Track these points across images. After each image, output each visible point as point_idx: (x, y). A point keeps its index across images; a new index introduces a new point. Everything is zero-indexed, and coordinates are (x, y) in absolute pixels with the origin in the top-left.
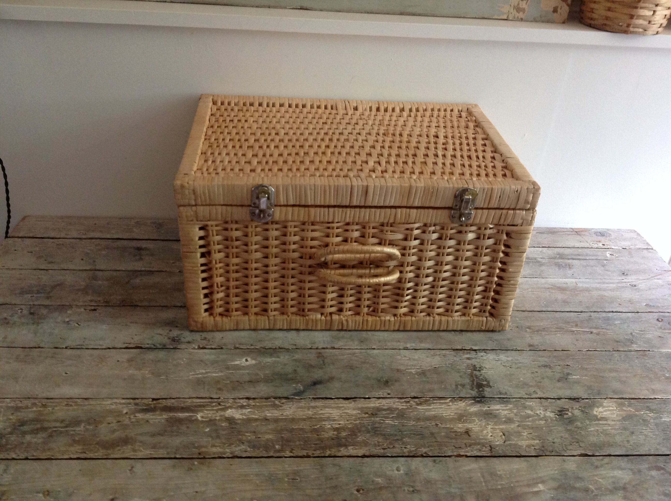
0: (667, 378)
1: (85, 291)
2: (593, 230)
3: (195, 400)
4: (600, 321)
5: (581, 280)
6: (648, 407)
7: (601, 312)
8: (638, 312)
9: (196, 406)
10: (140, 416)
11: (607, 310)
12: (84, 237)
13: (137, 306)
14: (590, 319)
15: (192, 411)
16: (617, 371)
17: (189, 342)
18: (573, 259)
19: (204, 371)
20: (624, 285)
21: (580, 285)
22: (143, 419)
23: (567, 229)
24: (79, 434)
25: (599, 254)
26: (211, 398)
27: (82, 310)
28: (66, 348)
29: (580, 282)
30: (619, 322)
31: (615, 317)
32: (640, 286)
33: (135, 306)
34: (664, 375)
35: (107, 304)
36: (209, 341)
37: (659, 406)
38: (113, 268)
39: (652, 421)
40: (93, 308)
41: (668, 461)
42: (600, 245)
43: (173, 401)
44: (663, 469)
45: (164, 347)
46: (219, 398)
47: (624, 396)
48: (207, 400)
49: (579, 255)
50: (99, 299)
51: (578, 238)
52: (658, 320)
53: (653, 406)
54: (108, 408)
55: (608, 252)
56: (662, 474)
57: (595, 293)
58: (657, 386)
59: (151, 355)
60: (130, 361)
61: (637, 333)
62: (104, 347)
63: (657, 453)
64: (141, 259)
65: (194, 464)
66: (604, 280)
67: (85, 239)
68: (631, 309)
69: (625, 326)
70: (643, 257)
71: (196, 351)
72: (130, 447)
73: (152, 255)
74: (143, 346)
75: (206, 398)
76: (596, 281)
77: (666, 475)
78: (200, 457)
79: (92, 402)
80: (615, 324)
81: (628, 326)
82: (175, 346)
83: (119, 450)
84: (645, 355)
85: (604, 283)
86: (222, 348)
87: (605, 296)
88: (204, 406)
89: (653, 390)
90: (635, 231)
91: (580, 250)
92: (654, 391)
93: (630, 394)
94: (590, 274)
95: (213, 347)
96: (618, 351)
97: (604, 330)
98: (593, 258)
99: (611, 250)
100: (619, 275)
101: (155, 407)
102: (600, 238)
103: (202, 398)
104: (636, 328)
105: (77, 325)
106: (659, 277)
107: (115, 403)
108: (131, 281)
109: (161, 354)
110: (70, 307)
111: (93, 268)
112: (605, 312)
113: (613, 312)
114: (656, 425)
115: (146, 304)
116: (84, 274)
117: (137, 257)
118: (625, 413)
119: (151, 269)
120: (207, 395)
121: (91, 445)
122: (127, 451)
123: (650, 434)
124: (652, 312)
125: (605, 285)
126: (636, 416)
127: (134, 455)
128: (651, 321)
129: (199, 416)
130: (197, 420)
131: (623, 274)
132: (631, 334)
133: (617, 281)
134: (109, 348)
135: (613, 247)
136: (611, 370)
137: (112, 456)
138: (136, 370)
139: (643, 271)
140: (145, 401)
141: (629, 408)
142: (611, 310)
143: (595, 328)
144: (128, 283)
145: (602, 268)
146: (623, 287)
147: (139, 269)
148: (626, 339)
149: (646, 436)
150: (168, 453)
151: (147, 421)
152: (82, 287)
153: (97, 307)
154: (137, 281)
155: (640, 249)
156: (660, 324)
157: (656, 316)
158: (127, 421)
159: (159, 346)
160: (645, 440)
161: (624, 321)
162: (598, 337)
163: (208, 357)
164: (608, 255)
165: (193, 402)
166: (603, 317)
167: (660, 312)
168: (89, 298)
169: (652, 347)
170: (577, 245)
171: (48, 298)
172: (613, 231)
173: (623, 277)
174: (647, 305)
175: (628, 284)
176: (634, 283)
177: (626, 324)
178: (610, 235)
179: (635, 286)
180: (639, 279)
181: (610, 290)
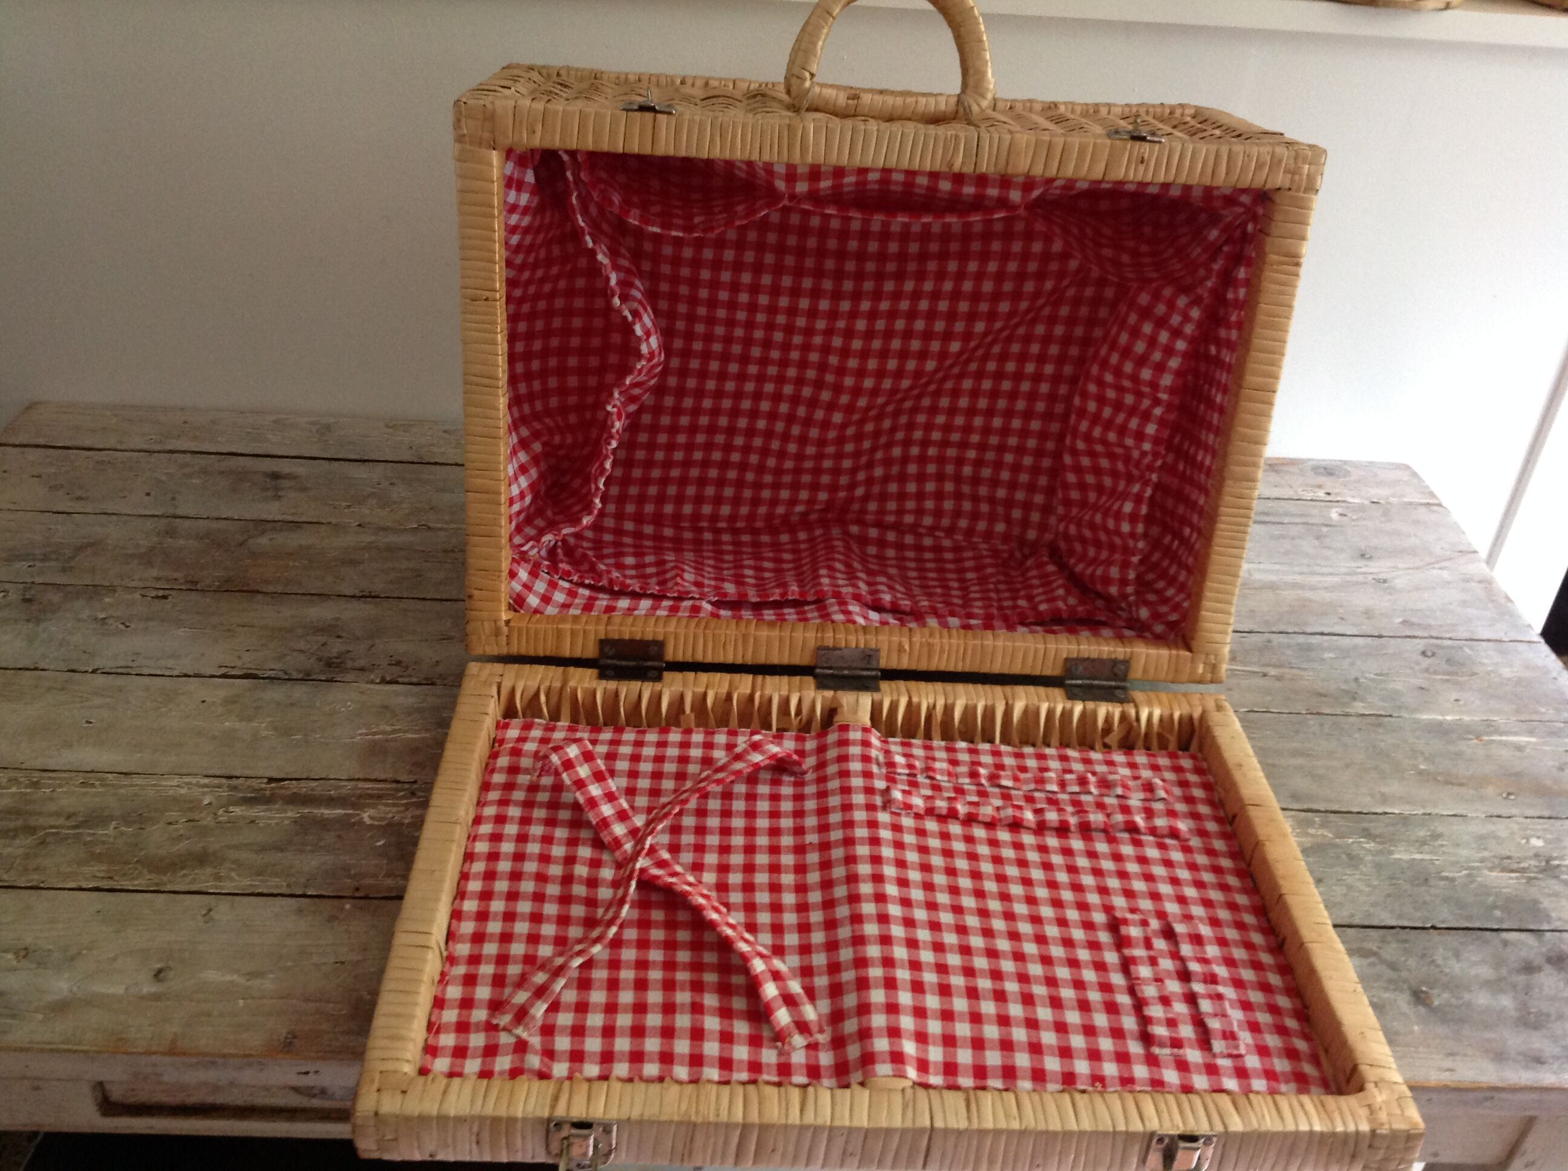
0: (1421, 773)
1: (147, 558)
2: (1310, 464)
3: (361, 785)
4: (1289, 652)
5: (1262, 566)
6: (1365, 830)
7: (1294, 633)
8: (1380, 637)
9: (360, 797)
10: (238, 811)
11: (1309, 630)
12: (157, 447)
13: (258, 592)
14: (1267, 646)
15: (354, 806)
16: (1309, 755)
17: (362, 669)
19: (389, 728)
20: (1361, 578)
21: (1258, 576)
22: (243, 817)
24: (103, 842)
25: (1315, 512)
26: (398, 782)
27: (137, 596)
28: (94, 672)
29: (1259, 570)
30: (1332, 655)
31: (1326, 644)
32: (1397, 581)
33: (253, 591)
34: (1415, 767)
35: (193, 586)
36: (407, 668)
37: (1391, 829)
38: (215, 514)
39: (1369, 858)
40: (161, 593)
41: (1389, 939)
42: (1321, 494)
43: (314, 784)
44: (1375, 954)
45: (306, 678)
46: (415, 782)
47: (1315, 806)
48: (388, 786)
49: (1267, 514)
50: (176, 575)
51: (1272, 477)
52: (1424, 653)
53: (1378, 828)
54: (171, 792)
55: (1334, 510)
56: (1372, 964)
57: (1289, 595)
58: (1394, 788)
59: (276, 693)
60: (228, 701)
61: (1371, 680)
62: (175, 673)
63: (1367, 923)
64: (278, 498)
65: (342, 909)
66: (1317, 569)
67: (159, 452)
68: (1367, 629)
69: (1346, 663)
70: (1416, 522)
71: (377, 687)
72: (209, 870)
73: (303, 489)
74: (259, 673)
75: (384, 781)
76: (1297, 569)
77: (1378, 967)
78: (357, 895)
79: (137, 780)
80: (1323, 659)
81: (1353, 664)
82: (330, 676)
83: (184, 876)
84: (1380, 725)
85: (1313, 573)
86: (433, 684)
87: (1310, 601)
88: (379, 797)
89: (1383, 795)
90: (1407, 467)
91: (1271, 504)
92: (1385, 799)
93: (1330, 801)
94: (1287, 553)
95: (414, 680)
96: (1318, 714)
97: (1294, 671)
98: (1297, 520)
99: (1343, 505)
100: (1353, 558)
101: (272, 795)
102: (1322, 480)
103: (376, 780)
104: (1368, 669)
105: (122, 627)
106: (1444, 564)
107: (187, 784)
108: (251, 541)
109: (300, 692)
110: (111, 589)
111: (171, 511)
112: (1305, 633)
113: (1322, 634)
114: (1378, 866)
115: (280, 589)
116: (150, 524)
117: (270, 493)
118: (1310, 839)
119: (296, 519)
120: (389, 776)
121: (126, 863)
122: (203, 878)
123: (1359, 884)
124: (1414, 637)
125: (1314, 579)
126: (1336, 846)
127: (216, 887)
128: (1406, 655)
129: (366, 817)
130: (361, 822)
131: (1363, 556)
132: (1356, 680)
133: (1345, 570)
134: (186, 676)
135: (1350, 500)
136: (1295, 753)
137: (169, 887)
138: (241, 720)
139: (1412, 552)
140: (254, 783)
141: (1320, 832)
142: (1319, 629)
143: (1275, 666)
144: (241, 544)
145: (1316, 543)
146: (1358, 583)
147: (270, 518)
148: (1343, 690)
149: (1350, 888)
150: (288, 886)
151: (253, 822)
152: (143, 550)
153: (167, 592)
154: (264, 541)
155: (1411, 504)
156: (1426, 662)
157: (1420, 644)
158: (208, 820)
159: (295, 675)
160: (1345, 895)
161: (1344, 653)
162: (1278, 684)
163: (401, 699)
164: (1334, 515)
165: (356, 788)
166: (1298, 644)
167: (1431, 637)
168: (155, 572)
169: (1400, 707)
170: (1267, 492)
171: (64, 570)
172: (1357, 465)
173: (1362, 563)
174: (1404, 622)
175: (1370, 577)
176: (1382, 576)
177: (1349, 660)
178: (1347, 473)
179: (1385, 581)
180: (1396, 568)
181: (1325, 588)
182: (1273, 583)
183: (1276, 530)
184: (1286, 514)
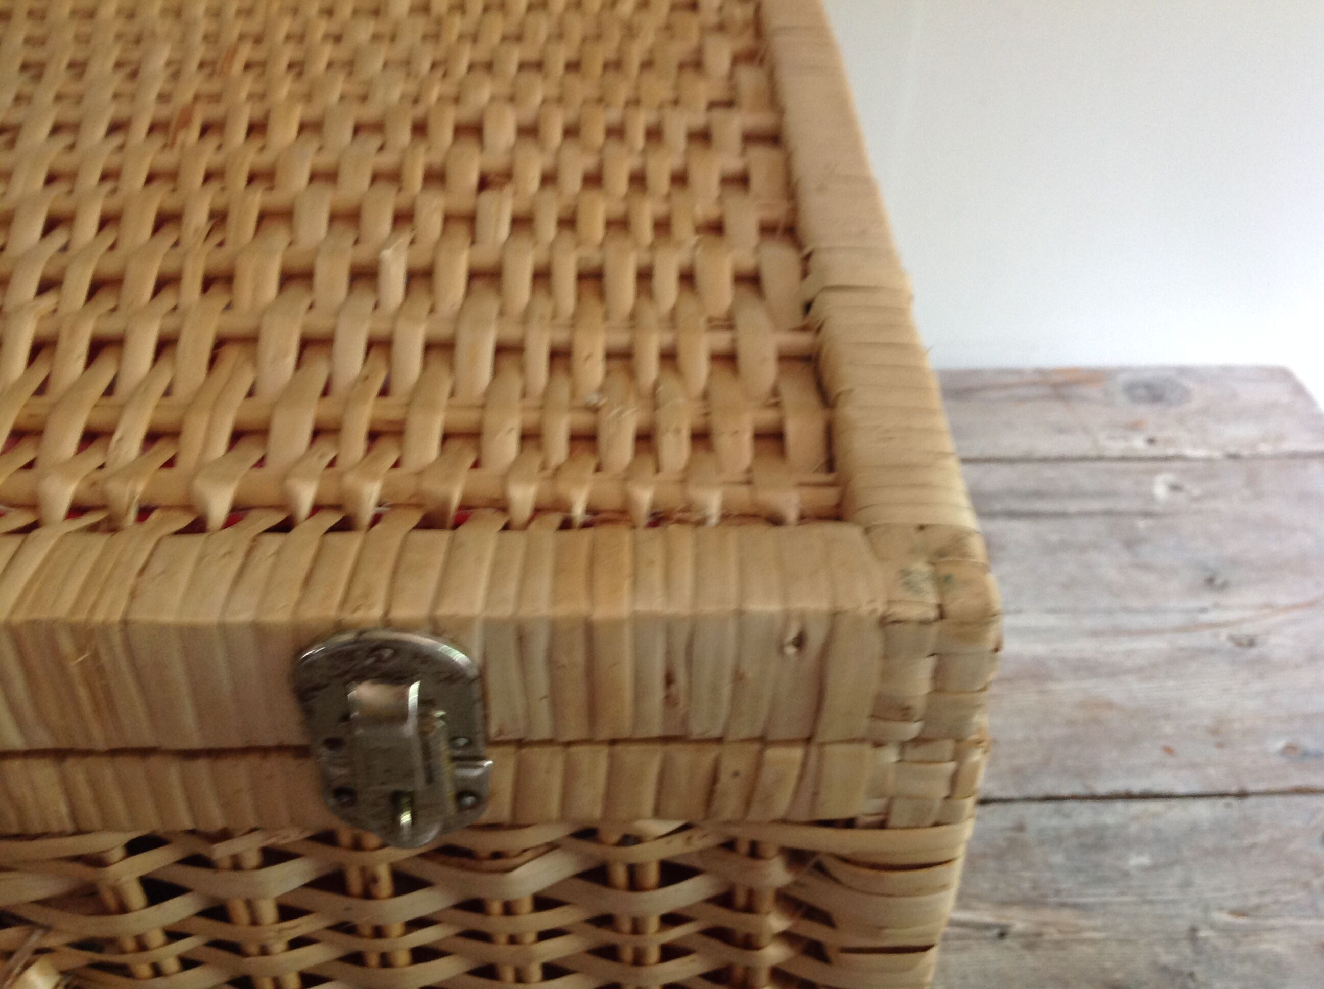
2: (1122, 378)
4: (1058, 858)
7: (1074, 798)
8: (1242, 795)
11: (1102, 788)
18: (1012, 515)
20: (1205, 639)
23: (1018, 372)
25: (1125, 484)
30: (1145, 860)
32: (1274, 640)
42: (1138, 444)
49: (1039, 494)
51: (1057, 413)
55: (1161, 478)
57: (1068, 692)
61: (1226, 930)
66: (1125, 620)
69: (1172, 882)
70: (1305, 497)
76: (1089, 623)
80: (1126, 874)
81: (1186, 884)
85: (1118, 632)
87: (1110, 705)
90: (1287, 375)
91: (1049, 472)
94: (1070, 585)
97: (1066, 916)
98: (1094, 506)
99: (1177, 465)
100: (1192, 589)
102: (1143, 411)
104: (1219, 896)
112: (1094, 798)
113: (1129, 797)
124: (1309, 791)
125: (1118, 647)
128: (1293, 847)
131: (1210, 581)
132: (1194, 930)
133: (1177, 619)
135: (1189, 452)
142: (1120, 785)
143: (1026, 903)
145: (1126, 557)
146: (1196, 653)
148: (1165, 969)
155: (1294, 456)
161: (1170, 851)
162: (1030, 960)
164: (1160, 490)
166: (1079, 832)
170: (1047, 445)
173: (1207, 599)
174: (1290, 750)
175: (1224, 634)
176: (1247, 630)
177: (1178, 873)
178: (1186, 395)
179: (1251, 643)
180: (1270, 607)
181: (1139, 671)
182: (1039, 662)
183: (1051, 531)
184: (1076, 493)
